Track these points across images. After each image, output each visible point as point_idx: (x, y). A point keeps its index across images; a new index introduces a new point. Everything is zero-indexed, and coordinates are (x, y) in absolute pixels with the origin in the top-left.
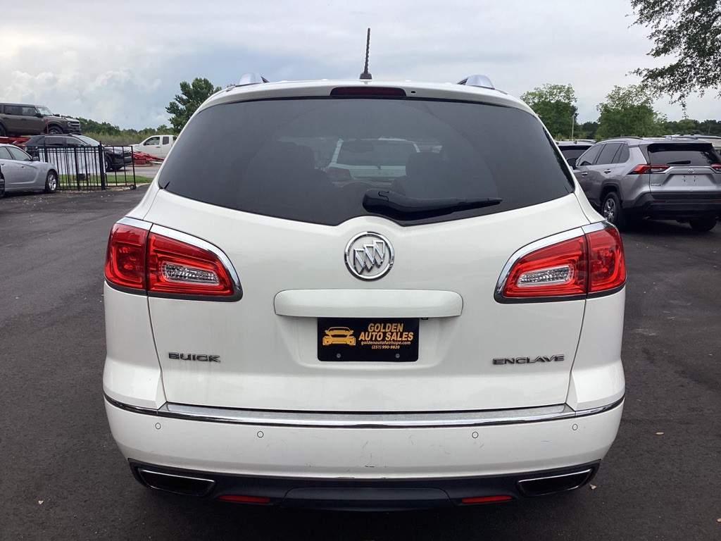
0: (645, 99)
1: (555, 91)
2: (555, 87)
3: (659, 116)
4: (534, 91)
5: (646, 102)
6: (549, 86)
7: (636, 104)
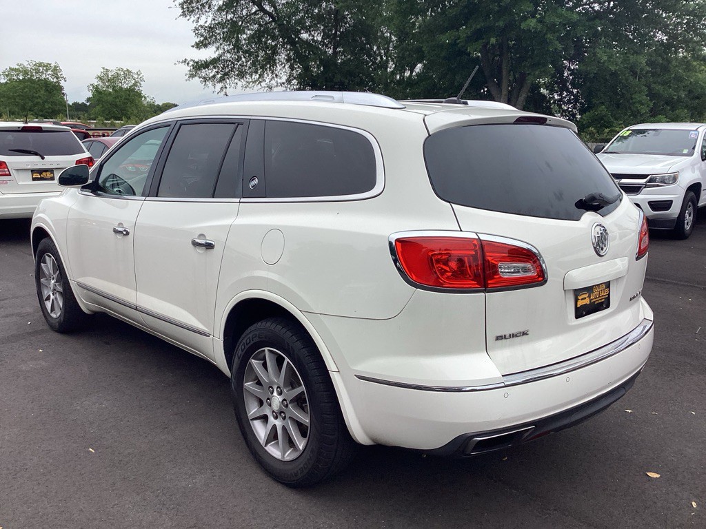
0: (133, 82)
1: (41, 68)
2: (40, 64)
3: (148, 99)
4: (17, 67)
5: (135, 84)
6: (34, 63)
7: (125, 86)
